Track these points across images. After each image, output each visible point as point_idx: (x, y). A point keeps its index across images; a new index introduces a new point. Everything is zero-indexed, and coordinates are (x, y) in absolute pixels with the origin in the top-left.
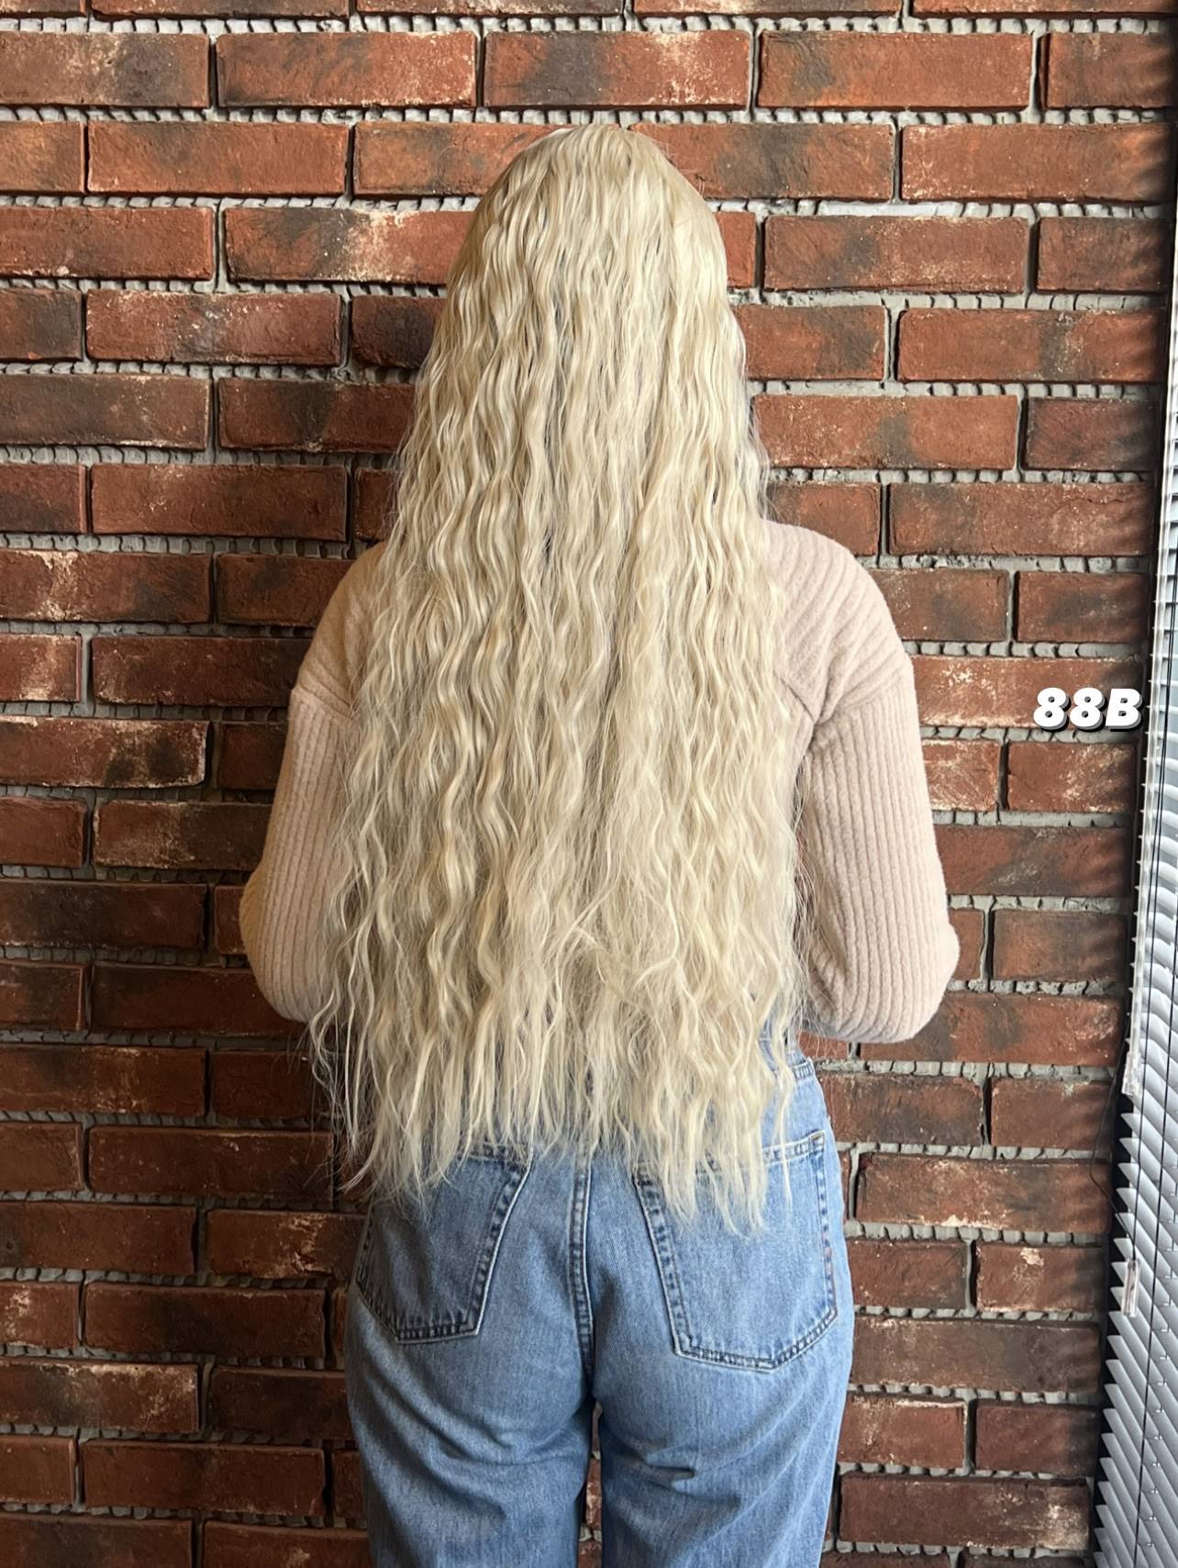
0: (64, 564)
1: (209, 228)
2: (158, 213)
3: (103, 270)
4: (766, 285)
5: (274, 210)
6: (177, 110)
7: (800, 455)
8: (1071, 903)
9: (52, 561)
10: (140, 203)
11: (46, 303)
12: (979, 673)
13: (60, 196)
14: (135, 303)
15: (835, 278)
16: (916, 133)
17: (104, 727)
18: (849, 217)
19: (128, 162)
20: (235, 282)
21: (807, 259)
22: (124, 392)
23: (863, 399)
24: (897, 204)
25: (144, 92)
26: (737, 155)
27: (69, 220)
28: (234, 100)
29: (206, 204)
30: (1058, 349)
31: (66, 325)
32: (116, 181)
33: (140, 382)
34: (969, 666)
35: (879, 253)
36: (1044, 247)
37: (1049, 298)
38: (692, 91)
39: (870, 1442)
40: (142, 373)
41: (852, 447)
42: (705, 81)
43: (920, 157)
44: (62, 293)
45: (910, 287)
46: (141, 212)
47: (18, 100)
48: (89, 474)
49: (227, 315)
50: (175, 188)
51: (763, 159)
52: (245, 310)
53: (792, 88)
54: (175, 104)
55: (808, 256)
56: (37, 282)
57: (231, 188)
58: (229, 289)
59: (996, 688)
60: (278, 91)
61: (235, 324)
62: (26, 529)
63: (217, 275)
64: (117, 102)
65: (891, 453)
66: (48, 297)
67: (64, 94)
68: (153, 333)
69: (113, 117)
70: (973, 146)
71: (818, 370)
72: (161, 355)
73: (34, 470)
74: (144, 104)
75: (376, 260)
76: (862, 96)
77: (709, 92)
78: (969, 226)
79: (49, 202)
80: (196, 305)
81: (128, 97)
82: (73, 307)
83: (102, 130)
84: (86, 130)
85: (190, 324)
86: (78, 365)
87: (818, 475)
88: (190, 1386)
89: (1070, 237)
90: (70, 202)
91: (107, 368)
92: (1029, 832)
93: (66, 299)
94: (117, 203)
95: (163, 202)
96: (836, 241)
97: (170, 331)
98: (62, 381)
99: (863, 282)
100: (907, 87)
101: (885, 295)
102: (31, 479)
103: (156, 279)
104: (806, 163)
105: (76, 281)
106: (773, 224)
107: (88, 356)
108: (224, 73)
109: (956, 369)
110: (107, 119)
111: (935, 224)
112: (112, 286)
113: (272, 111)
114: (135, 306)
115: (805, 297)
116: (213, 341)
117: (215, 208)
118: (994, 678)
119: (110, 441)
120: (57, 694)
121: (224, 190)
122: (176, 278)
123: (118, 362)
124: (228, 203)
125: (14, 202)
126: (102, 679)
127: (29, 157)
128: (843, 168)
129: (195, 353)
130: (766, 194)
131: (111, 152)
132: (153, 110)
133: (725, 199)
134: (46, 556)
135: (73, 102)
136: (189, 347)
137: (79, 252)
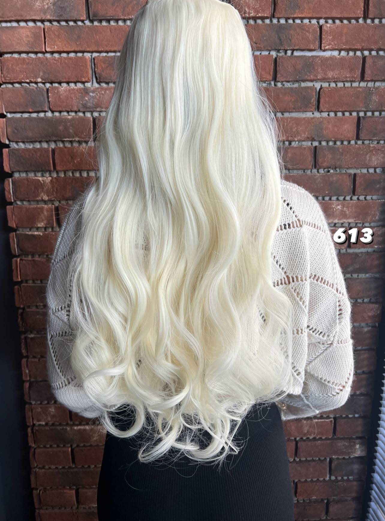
0: (47, 181)
1: (89, 64)
2: (71, 58)
3: (54, 79)
4: (277, 80)
5: (111, 57)
6: (75, 21)
7: (288, 137)
8: (367, 275)
9: (43, 181)
10: (64, 55)
11: (34, 91)
12: (343, 206)
13: (36, 53)
14: (65, 91)
15: (299, 77)
16: (326, 26)
18: (304, 56)
19: (59, 40)
20: (99, 83)
21: (290, 71)
22: (63, 122)
23: (308, 118)
24: (319, 51)
25: (64, 15)
26: (267, 35)
27: (40, 61)
28: (95, 17)
29: (88, 55)
30: (370, 100)
31: (42, 99)
32: (56, 47)
33: (69, 118)
34: (340, 204)
35: (314, 68)
36: (367, 65)
37: (366, 83)
38: (253, 12)
39: (306, 432)
40: (69, 115)
41: (305, 133)
42: (257, 8)
43: (328, 34)
44: (39, 88)
45: (323, 80)
46: (65, 58)
47: (19, 18)
48: (53, 151)
49: (97, 94)
50: (77, 49)
51: (276, 36)
52: (103, 92)
53: (286, 10)
54: (74, 19)
55: (291, 69)
56: (31, 84)
57: (96, 49)
58: (96, 85)
59: (348, 210)
60: (110, 13)
61: (100, 97)
62: (34, 170)
63: (93, 81)
64: (54, 18)
65: (317, 136)
66: (35, 89)
67: (35, 15)
68: (72, 101)
69: (52, 24)
70: (345, 30)
71: (294, 109)
72: (75, 109)
73: (35, 150)
74: (63, 19)
76: (309, 13)
77: (258, 12)
78: (343, 59)
79: (32, 56)
80: (86, 91)
81: (58, 16)
82: (44, 93)
83: (49, 29)
84: (44, 29)
85: (84, 97)
86: (47, 114)
87: (293, 144)
89: (375, 62)
90: (40, 55)
91: (57, 114)
92: (356, 255)
93: (41, 90)
94: (56, 55)
95: (72, 55)
96: (300, 64)
97: (78, 100)
98: (42, 119)
99: (309, 78)
100: (324, 11)
101: (314, 83)
102: (34, 153)
103: (72, 82)
104: (290, 37)
105: (44, 83)
106: (279, 59)
107: (51, 110)
108: (91, 7)
109: (338, 107)
110: (51, 25)
111: (332, 58)
112: (56, 85)
113: (108, 21)
114: (65, 92)
115: (289, 84)
116: (93, 103)
117: (90, 57)
118: (348, 207)
119: (60, 139)
120: (48, 224)
121: (94, 50)
122: (79, 82)
123: (60, 112)
124: (95, 55)
125: (20, 56)
127: (25, 39)
128: (302, 39)
129: (87, 108)
130: (277, 48)
131: (53, 36)
132: (67, 21)
133: (263, 50)
134: (40, 179)
135: (38, 18)
136: (85, 106)
137: (44, 73)
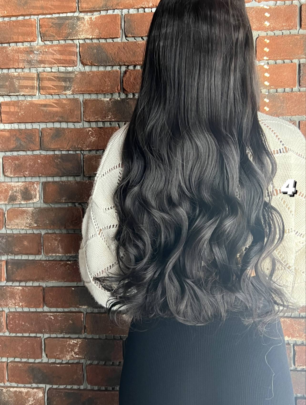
2: (19, 21)
3: (3, 40)
5: (55, 18)
14: (13, 50)
17: (7, 185)
19: (9, 6)
20: (43, 41)
22: (10, 78)
29: (34, 18)
32: (6, 12)
33: (15, 75)
36: (303, 14)
40: (16, 72)
46: (14, 21)
50: (24, 13)
52: (47, 50)
63: (38, 40)
68: (18, 59)
75: (87, 31)
80: (31, 49)
85: (29, 55)
88: (41, 395)
91: (5, 71)
94: (7, 19)
95: (21, 18)
97: (23, 58)
103: (19, 42)
112: (6, 45)
116: (37, 60)
119: (7, 94)
121: (39, 13)
122: (25, 42)
123: (8, 69)
124: (41, 17)
126: (6, 169)
129: (32, 65)
136: (30, 63)
